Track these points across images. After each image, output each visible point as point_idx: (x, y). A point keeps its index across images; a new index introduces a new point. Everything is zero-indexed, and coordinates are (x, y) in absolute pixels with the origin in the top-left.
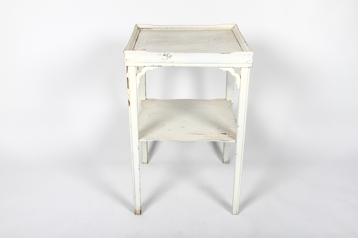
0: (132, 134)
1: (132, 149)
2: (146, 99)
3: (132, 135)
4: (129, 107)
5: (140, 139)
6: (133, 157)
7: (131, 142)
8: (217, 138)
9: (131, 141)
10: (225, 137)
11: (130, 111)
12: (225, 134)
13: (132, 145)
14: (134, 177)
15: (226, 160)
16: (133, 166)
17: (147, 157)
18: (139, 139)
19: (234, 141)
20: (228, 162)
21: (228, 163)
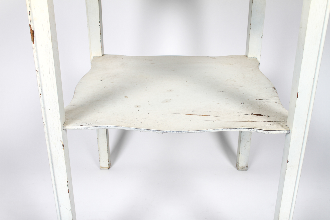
0: (45, 112)
1: (50, 147)
2: (103, 55)
3: (45, 115)
4: (34, 45)
5: (67, 124)
6: (52, 164)
7: (46, 132)
8: (244, 124)
9: (45, 129)
10: (261, 122)
11: (37, 56)
12: (260, 115)
13: (49, 139)
14: (59, 208)
15: (242, 164)
16: (56, 185)
17: (107, 158)
18: (65, 124)
19: (284, 131)
20: (246, 168)
21: (246, 170)
